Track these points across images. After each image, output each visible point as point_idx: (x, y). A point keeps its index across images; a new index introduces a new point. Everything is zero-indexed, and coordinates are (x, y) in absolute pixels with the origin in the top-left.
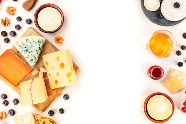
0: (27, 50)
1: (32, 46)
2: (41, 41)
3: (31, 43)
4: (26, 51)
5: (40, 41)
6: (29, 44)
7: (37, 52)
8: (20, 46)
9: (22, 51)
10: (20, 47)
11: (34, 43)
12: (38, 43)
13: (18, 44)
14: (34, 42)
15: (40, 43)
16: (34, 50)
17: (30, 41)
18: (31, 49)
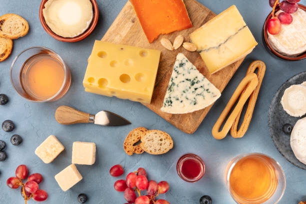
0: (193, 84)
1: (184, 92)
2: (167, 104)
3: (187, 99)
4: (194, 81)
5: (170, 104)
6: (191, 96)
7: (173, 81)
8: (207, 90)
9: (203, 80)
10: (206, 88)
11: (180, 99)
12: (173, 100)
13: (213, 93)
14: (182, 102)
15: (169, 99)
16: (180, 84)
17: (189, 101)
18: (187, 86)
